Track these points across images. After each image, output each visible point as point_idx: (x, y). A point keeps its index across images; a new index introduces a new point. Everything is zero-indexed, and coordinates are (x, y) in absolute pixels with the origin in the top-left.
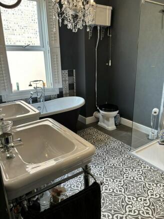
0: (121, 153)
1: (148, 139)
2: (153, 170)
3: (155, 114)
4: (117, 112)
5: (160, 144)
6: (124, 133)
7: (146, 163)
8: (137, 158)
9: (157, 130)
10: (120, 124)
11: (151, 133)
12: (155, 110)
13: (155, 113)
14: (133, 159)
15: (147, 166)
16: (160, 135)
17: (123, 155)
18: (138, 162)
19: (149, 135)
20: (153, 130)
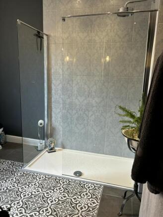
0: (13, 173)
1: (38, 150)
2: (48, 177)
3: (41, 126)
4: (2, 129)
5: (49, 152)
6: (12, 151)
7: (41, 174)
8: (31, 172)
9: (44, 140)
10: (6, 142)
11: (39, 144)
12: (41, 121)
13: (41, 124)
14: (27, 174)
15: (42, 176)
16: (48, 144)
17: (16, 175)
18: (33, 176)
19: (37, 147)
20: (41, 141)
